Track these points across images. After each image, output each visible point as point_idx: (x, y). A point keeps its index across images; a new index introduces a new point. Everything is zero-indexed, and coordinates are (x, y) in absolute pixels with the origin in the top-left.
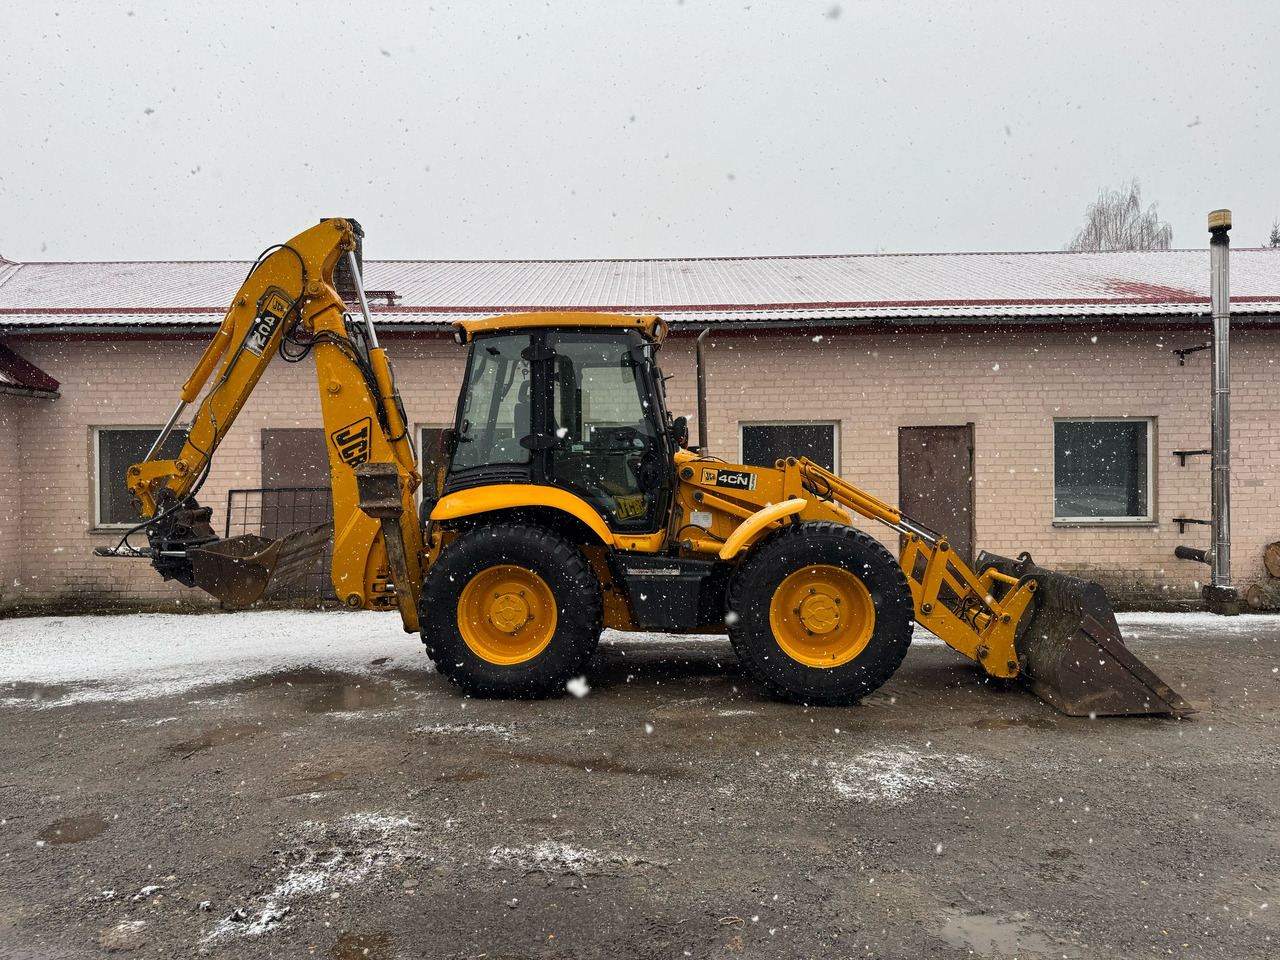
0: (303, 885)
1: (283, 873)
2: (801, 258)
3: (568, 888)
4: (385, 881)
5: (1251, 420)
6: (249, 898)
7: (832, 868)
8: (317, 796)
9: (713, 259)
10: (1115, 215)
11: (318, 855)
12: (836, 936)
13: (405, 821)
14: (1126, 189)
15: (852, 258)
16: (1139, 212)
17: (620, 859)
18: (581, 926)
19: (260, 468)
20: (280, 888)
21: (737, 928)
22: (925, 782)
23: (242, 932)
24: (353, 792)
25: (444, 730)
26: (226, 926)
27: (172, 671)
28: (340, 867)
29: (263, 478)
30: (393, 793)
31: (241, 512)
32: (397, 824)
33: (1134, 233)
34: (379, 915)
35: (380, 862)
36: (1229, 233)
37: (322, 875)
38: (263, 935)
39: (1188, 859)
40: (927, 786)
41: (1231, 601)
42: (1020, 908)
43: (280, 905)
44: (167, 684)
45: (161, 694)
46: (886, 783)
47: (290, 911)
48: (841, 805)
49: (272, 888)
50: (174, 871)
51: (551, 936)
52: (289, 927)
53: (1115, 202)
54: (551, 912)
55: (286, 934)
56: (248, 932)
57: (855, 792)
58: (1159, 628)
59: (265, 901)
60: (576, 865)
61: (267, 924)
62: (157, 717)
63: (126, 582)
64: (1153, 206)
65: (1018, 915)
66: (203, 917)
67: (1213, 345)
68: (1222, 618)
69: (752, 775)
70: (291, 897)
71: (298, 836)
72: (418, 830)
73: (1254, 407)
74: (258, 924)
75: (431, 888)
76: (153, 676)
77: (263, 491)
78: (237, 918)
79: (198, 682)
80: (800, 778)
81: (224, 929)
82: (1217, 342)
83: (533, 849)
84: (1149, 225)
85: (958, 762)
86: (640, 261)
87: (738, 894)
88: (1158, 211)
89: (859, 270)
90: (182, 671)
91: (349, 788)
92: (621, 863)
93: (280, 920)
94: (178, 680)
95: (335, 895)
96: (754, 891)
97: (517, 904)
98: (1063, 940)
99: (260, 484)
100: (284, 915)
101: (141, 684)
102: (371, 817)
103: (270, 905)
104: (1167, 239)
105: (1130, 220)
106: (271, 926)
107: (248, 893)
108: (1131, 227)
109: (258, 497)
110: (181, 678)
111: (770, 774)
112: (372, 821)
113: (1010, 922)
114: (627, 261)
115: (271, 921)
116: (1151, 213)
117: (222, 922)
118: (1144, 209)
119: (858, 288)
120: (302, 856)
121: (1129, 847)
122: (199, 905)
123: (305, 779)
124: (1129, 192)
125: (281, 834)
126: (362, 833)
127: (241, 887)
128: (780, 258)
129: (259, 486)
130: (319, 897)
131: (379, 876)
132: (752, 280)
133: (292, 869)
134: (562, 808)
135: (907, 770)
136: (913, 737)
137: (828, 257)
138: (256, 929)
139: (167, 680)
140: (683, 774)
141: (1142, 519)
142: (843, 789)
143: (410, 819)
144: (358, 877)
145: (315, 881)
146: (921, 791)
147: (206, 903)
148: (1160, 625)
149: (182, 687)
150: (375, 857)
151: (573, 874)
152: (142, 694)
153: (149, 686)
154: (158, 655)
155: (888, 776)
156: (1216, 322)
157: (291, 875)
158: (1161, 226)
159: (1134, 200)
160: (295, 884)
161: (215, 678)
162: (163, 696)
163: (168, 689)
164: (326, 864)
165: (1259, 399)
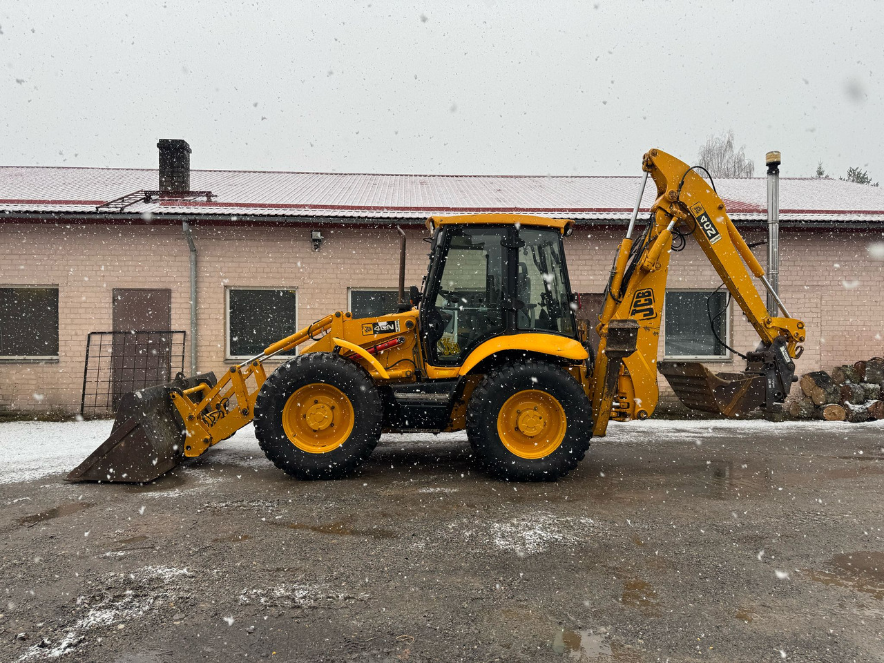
0: (98, 620)
1: (86, 610)
2: (502, 177)
3: (293, 618)
4: (160, 615)
5: (793, 291)
6: (56, 630)
7: (482, 599)
8: (122, 554)
9: (442, 176)
10: (718, 154)
11: (115, 597)
12: (476, 647)
13: (185, 571)
14: (725, 137)
15: (536, 179)
16: (732, 151)
17: (334, 596)
18: (297, 644)
19: (112, 317)
20: (80, 622)
21: (407, 643)
22: (556, 537)
23: (44, 655)
24: (150, 550)
25: (226, 506)
26: (34, 651)
27: (34, 463)
28: (128, 606)
29: (113, 324)
30: (179, 550)
31: (97, 348)
32: (177, 573)
33: (729, 166)
34: (151, 640)
35: (160, 602)
36: (779, 167)
37: (114, 612)
38: (61, 657)
39: (722, 588)
40: (557, 539)
41: (779, 413)
42: (605, 624)
43: (79, 633)
44: (27, 473)
45: (22, 480)
46: (529, 538)
47: (84, 639)
48: (496, 554)
49: (75, 622)
50: (3, 611)
51: (274, 653)
52: (81, 651)
53: (718, 145)
54: (278, 635)
55: (79, 656)
56: (50, 655)
57: (507, 545)
58: (730, 430)
59: (67, 632)
60: (302, 601)
61: (65, 649)
62: (15, 497)
63: (10, 398)
64: (742, 148)
65: (603, 629)
66: (18, 644)
67: (768, 241)
68: (772, 424)
69: (439, 533)
70: (88, 628)
71: (102, 583)
72: (192, 577)
73: (795, 283)
74: (59, 649)
75: (193, 620)
76: (19, 467)
77: (114, 333)
78: (43, 645)
79: (51, 471)
80: (471, 536)
81: (32, 653)
82: (771, 240)
83: (273, 590)
84: (740, 161)
85: (581, 523)
86: (392, 175)
87: (413, 619)
88: (745, 152)
89: (540, 186)
90: (41, 464)
91: (149, 548)
92: (334, 599)
93: (75, 646)
94: (37, 469)
95: (121, 626)
96: (425, 616)
97: (254, 629)
98: (630, 646)
99: (111, 328)
100: (80, 642)
101: (7, 473)
102: (160, 568)
103: (71, 635)
104: (751, 171)
105: (727, 157)
106: (68, 650)
107: (56, 626)
108: (728, 162)
109: (110, 337)
110: (39, 468)
111: (452, 533)
112: (160, 571)
113: (597, 634)
114: (383, 175)
115: (68, 647)
116: (741, 153)
117: (31, 648)
118: (736, 150)
119: (538, 199)
120: (102, 598)
121: (685, 580)
122: (16, 636)
123: (117, 542)
124: (727, 138)
125: (90, 582)
126: (151, 580)
127: (52, 622)
128: (488, 176)
129: (111, 329)
130: (109, 628)
131: (157, 611)
132: (467, 191)
133: (92, 607)
134: (300, 560)
135: (544, 529)
136: (554, 506)
137: (520, 177)
138: (56, 653)
139: (29, 470)
140: (392, 534)
141: (723, 357)
142: (499, 542)
143: (188, 570)
144: (141, 613)
145: (108, 615)
146: (552, 544)
147: (22, 634)
148: (731, 429)
149: (38, 475)
150: (156, 598)
151: (299, 607)
152: (7, 480)
153: (14, 474)
154: (25, 452)
155: (531, 533)
156: (770, 225)
157: (91, 613)
158: (747, 162)
159: (730, 144)
160: (92, 618)
161: (64, 468)
162: (23, 482)
163: (27, 476)
164: (117, 604)
165: (798, 278)
